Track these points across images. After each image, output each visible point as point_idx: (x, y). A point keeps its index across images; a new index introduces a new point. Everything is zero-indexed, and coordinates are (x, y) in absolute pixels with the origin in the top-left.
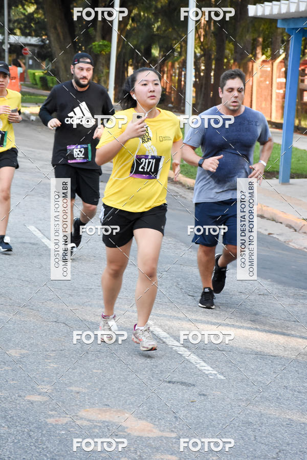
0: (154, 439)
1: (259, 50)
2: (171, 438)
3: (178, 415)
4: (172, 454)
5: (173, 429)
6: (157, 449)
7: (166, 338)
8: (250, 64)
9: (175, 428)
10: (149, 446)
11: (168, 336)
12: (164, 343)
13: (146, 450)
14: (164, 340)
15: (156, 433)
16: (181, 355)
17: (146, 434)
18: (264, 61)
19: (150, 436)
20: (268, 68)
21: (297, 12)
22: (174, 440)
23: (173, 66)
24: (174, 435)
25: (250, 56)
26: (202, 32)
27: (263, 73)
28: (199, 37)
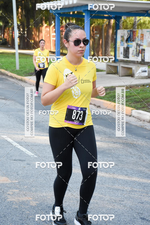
0: (9, 184)
1: (44, 22)
2: (16, 183)
3: (18, 173)
4: (16, 189)
5: (17, 179)
6: (10, 188)
7: (12, 142)
8: (41, 28)
9: (17, 178)
10: (7, 187)
11: (13, 141)
12: (12, 144)
13: (5, 189)
14: (12, 143)
15: (9, 181)
16: (19, 149)
17: (5, 182)
18: (46, 27)
19: (7, 183)
20: (48, 29)
22: (17, 184)
23: (9, 29)
24: (17, 181)
25: (40, 24)
26: (20, 15)
27: (46, 31)
28: (19, 17)
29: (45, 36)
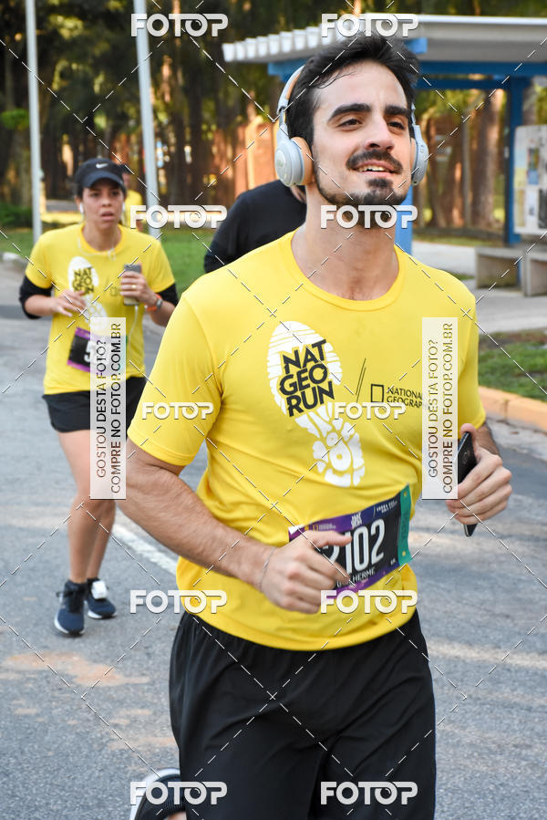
0: (118, 689)
1: (251, 110)
2: (141, 684)
3: (150, 650)
4: (143, 707)
5: (145, 672)
6: (121, 702)
7: (133, 541)
8: (240, 131)
9: (148, 669)
10: (110, 699)
11: (135, 537)
12: (129, 548)
13: (104, 706)
14: (130, 544)
15: (119, 679)
16: (155, 564)
17: (104, 683)
18: (260, 126)
19: (110, 684)
20: (266, 135)
21: (293, 51)
22: (146, 687)
23: (128, 140)
24: (145, 680)
25: (239, 118)
26: (165, 88)
27: (261, 143)
28: (163, 97)
29: (256, 158)
